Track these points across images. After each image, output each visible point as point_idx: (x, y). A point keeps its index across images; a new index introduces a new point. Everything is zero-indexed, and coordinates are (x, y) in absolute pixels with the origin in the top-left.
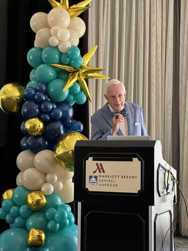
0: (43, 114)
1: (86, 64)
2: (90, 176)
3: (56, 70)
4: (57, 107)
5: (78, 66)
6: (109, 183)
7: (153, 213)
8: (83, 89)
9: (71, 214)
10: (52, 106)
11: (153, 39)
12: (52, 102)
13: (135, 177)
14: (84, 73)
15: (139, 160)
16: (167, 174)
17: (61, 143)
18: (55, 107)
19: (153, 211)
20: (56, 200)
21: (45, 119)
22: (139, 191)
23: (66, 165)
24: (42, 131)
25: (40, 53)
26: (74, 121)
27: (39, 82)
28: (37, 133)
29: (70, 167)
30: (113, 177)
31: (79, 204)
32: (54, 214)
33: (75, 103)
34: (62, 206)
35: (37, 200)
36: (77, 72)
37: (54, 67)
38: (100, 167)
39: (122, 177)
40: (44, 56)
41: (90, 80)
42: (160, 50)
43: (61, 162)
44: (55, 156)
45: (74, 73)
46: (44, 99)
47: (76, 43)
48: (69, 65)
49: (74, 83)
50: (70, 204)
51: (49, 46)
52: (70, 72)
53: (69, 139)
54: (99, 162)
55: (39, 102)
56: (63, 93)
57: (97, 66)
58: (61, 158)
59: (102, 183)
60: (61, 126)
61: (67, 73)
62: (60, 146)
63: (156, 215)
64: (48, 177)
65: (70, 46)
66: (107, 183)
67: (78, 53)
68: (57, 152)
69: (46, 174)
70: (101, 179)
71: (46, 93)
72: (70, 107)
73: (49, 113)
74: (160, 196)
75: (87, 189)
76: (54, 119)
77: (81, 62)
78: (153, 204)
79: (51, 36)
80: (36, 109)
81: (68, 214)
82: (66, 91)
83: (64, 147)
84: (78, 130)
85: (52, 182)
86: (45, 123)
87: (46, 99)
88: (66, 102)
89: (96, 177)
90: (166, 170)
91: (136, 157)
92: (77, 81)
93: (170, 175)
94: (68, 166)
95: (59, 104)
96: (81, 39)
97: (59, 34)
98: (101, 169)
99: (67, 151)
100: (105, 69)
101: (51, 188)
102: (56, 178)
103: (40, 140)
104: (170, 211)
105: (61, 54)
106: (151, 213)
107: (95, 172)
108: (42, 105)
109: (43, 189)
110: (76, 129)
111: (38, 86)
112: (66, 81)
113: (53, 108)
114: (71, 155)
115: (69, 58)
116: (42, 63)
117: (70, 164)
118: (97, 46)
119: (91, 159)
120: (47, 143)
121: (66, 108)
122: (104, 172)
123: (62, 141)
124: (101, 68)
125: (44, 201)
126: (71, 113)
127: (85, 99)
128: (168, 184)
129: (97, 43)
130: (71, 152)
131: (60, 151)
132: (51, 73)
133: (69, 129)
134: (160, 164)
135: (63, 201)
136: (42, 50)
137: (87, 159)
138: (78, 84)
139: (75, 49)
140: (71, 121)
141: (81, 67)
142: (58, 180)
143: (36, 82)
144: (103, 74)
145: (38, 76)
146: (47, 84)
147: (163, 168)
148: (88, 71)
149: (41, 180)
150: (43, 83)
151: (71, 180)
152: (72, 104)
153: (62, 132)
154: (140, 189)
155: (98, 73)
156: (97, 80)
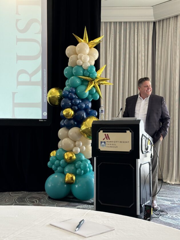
0: (74, 106)
1: (99, 76)
2: (101, 142)
3: (81, 80)
4: (82, 102)
5: (94, 77)
6: (113, 146)
7: (139, 164)
8: (97, 91)
9: (91, 165)
10: (79, 101)
11: (140, 61)
12: (79, 98)
13: (128, 142)
14: (98, 81)
15: (130, 132)
16: (147, 140)
17: (84, 123)
18: (81, 102)
19: (139, 162)
20: (82, 157)
21: (75, 109)
22: (130, 150)
23: (87, 136)
24: (73, 116)
25: (71, 70)
26: (92, 110)
27: (71, 87)
28: (70, 117)
29: (89, 137)
30: (115, 142)
31: (95, 158)
32: (80, 165)
33: (93, 99)
34: (85, 160)
35: (70, 157)
36: (94, 81)
37: (80, 78)
38: (107, 136)
39: (120, 142)
40: (74, 71)
41: (102, 86)
42: (144, 68)
43: (84, 134)
44: (81, 131)
45: (91, 81)
46: (74, 97)
47: (93, 64)
48: (89, 76)
49: (92, 88)
50: (90, 159)
51: (77, 65)
52: (89, 81)
53: (89, 121)
54: (106, 133)
55: (71, 99)
56: (86, 93)
57: (106, 77)
58: (84, 132)
59: (108, 146)
60: (84, 113)
61: (88, 81)
62: (84, 125)
63: (141, 165)
64: (77, 143)
65: (89, 65)
66: (111, 146)
67: (94, 69)
68: (81, 128)
69: (75, 142)
70: (108, 143)
71: (76, 94)
72: (90, 102)
73: (77, 105)
74: (143, 153)
75: (100, 149)
76: (80, 109)
77: (96, 75)
78: (139, 158)
79: (78, 59)
80: (69, 103)
81: (88, 165)
82: (87, 92)
83: (86, 126)
84: (95, 116)
85: (79, 146)
86: (75, 111)
87: (75, 97)
88: (87, 99)
89: (105, 142)
90: (147, 138)
91: (128, 130)
92: (94, 86)
93: (149, 141)
94: (88, 136)
95: (83, 100)
96: (96, 61)
97: (83, 58)
98: (107, 137)
99: (88, 127)
100: (110, 79)
101: (78, 150)
102: (81, 144)
103: (72, 122)
104: (149, 163)
105: (84, 70)
106: (138, 163)
107: (104, 139)
108: (73, 100)
109: (74, 150)
110: (93, 115)
111: (71, 89)
112: (87, 86)
113: (79, 103)
114: (90, 130)
115: (89, 72)
116: (73, 75)
117: (89, 135)
118: (105, 65)
119: (101, 131)
120: (76, 123)
121: (87, 102)
122: (109, 139)
123: (85, 121)
124: (108, 78)
125: (75, 157)
126: (90, 105)
127: (98, 97)
128: (148, 146)
129: (106, 63)
130: (90, 128)
131: (83, 127)
132: (78, 82)
133: (89, 115)
134: (143, 134)
135: (85, 157)
136: (73, 68)
137: (99, 131)
138: (94, 88)
139: (92, 67)
140: (90, 110)
141: (96, 78)
142: (83, 145)
143: (69, 87)
144: (109, 82)
145: (70, 83)
146: (76, 88)
147: (145, 137)
148: (100, 80)
149: (72, 145)
150: (73, 87)
151: (90, 145)
152: (91, 100)
153: (85, 117)
154: (131, 149)
155: (106, 81)
156: (106, 86)
